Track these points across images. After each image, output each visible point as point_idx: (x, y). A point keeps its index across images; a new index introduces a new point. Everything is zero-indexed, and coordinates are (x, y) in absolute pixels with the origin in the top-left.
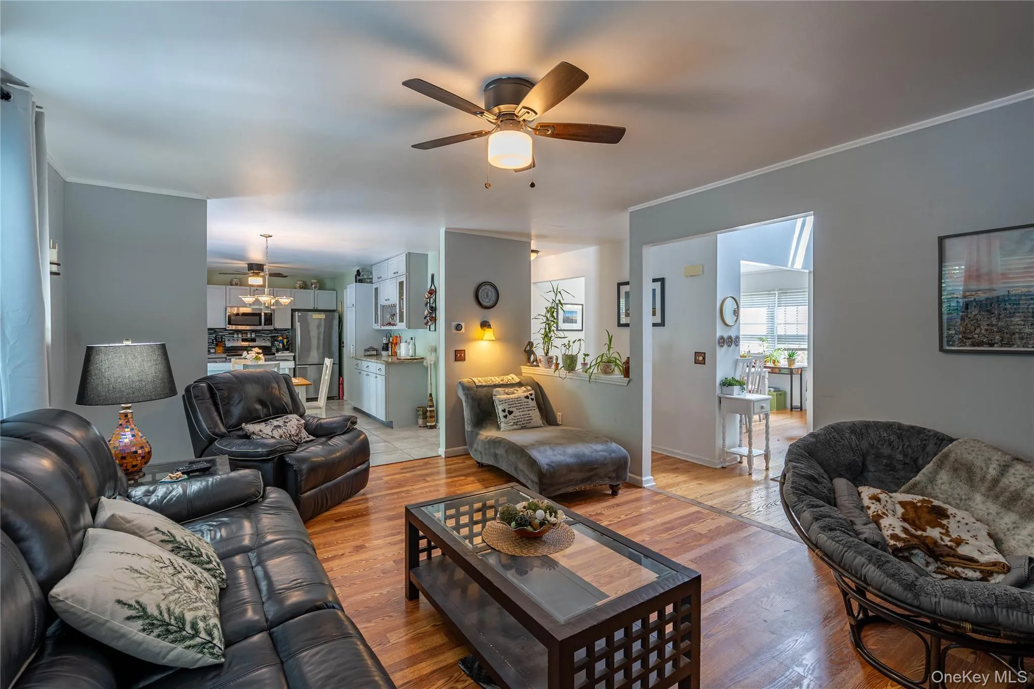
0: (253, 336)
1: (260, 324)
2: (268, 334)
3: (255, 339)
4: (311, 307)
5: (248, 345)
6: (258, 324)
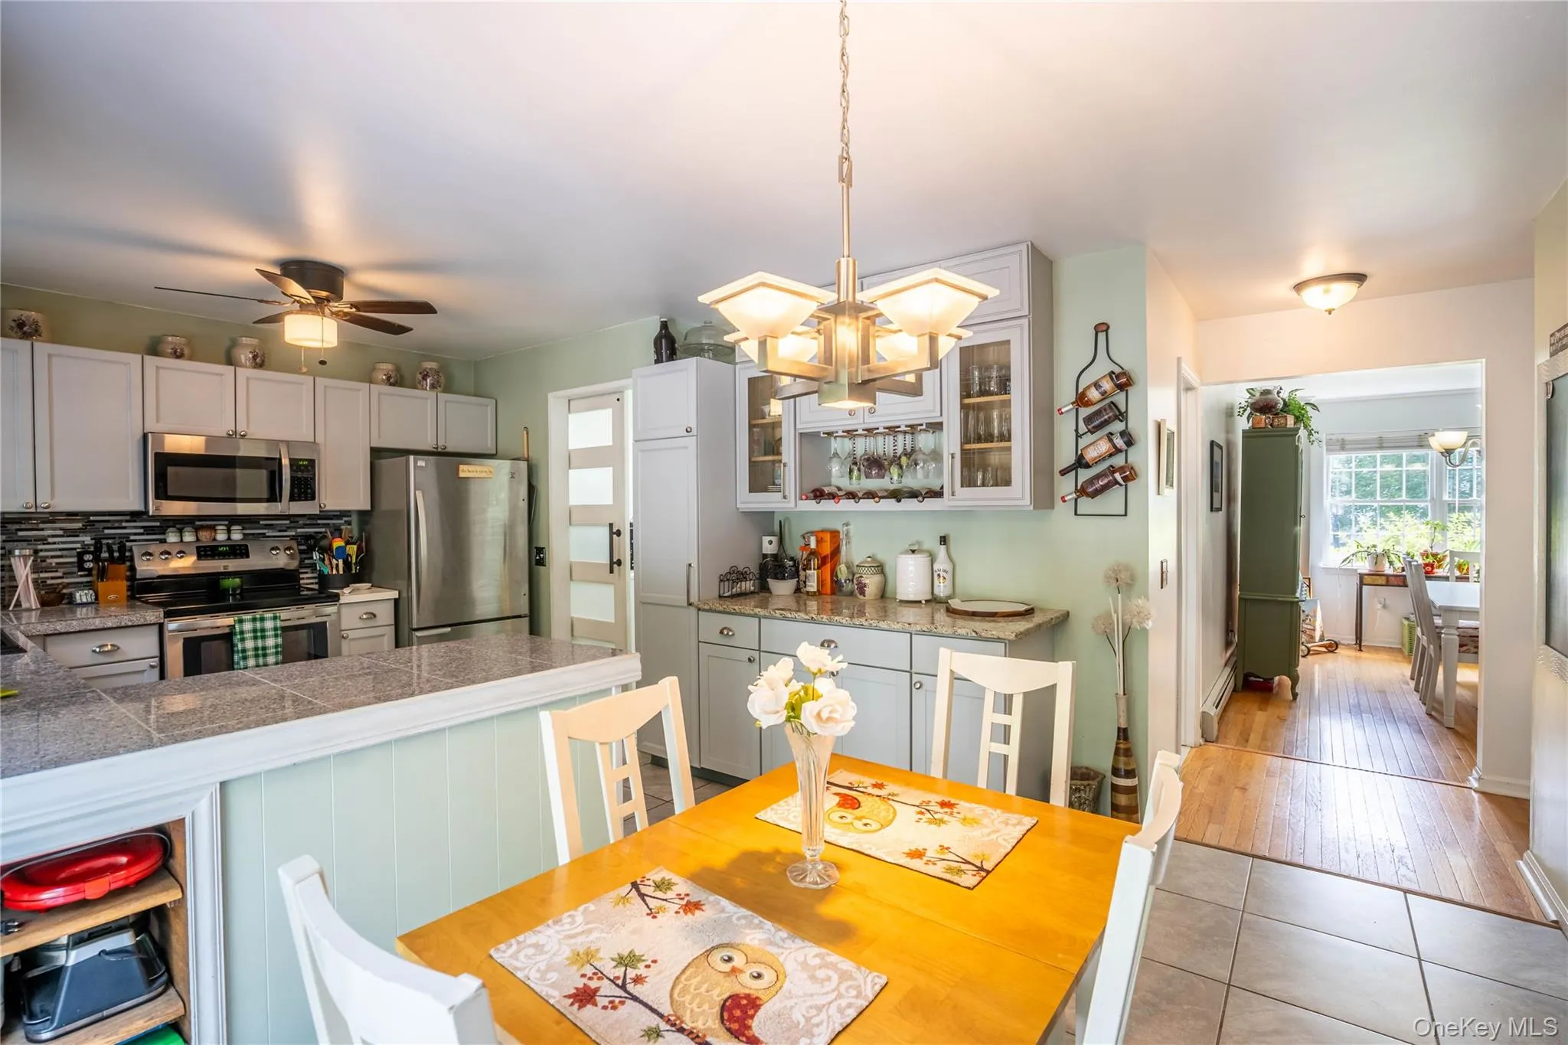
0: (237, 536)
1: (273, 497)
2: (284, 528)
3: (246, 546)
4: (428, 444)
5: (225, 567)
6: (265, 495)
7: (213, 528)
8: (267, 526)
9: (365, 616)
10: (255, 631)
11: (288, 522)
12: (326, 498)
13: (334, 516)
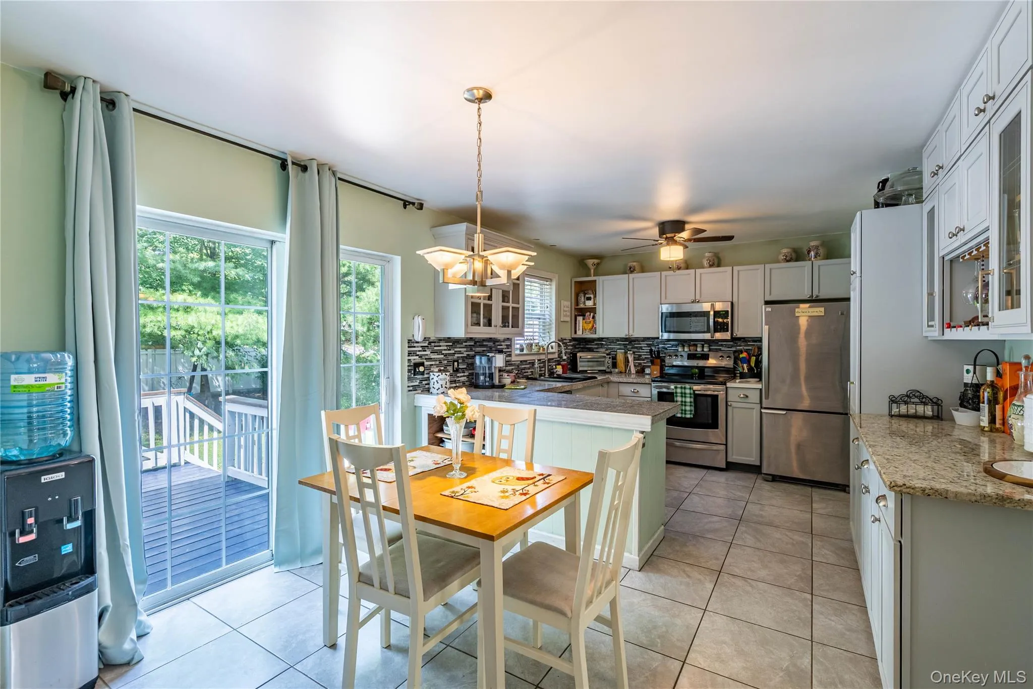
0: (706, 349)
1: (708, 330)
2: (730, 346)
3: (708, 354)
4: (806, 295)
5: (697, 364)
6: (706, 330)
7: (696, 345)
8: (722, 345)
9: (742, 396)
10: (682, 393)
11: (732, 343)
12: (738, 331)
13: (758, 340)
